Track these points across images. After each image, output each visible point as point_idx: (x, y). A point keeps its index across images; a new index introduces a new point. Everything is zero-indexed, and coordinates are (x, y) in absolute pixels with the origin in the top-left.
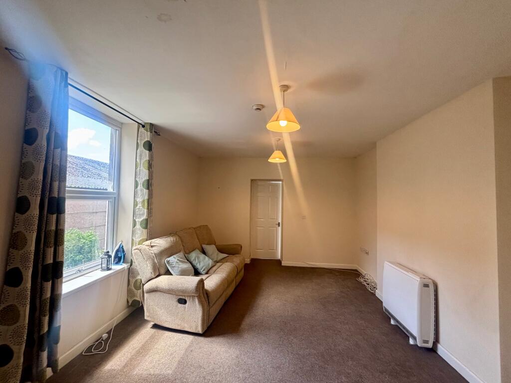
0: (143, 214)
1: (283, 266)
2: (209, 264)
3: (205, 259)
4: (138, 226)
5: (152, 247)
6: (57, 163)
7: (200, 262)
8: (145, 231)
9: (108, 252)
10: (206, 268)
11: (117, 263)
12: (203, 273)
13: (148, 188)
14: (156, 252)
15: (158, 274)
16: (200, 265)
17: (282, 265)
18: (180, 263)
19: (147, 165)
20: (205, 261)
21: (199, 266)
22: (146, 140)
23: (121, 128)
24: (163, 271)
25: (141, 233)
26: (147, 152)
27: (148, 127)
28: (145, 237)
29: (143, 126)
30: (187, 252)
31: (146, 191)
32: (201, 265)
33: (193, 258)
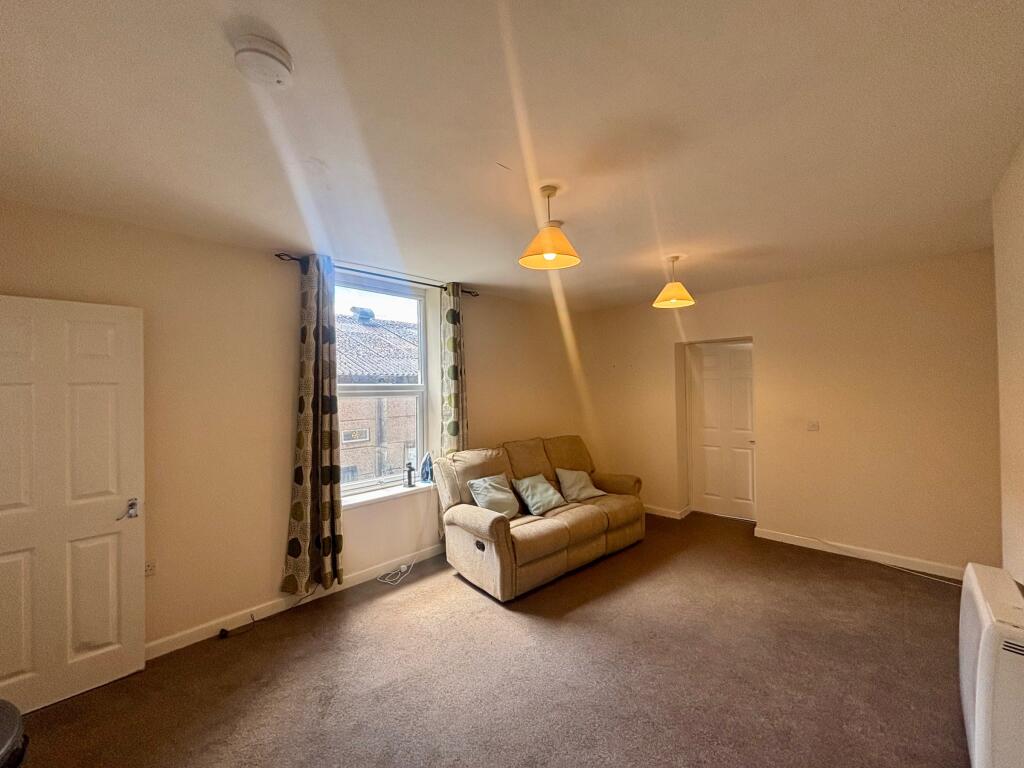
0: (450, 415)
1: (756, 537)
2: (550, 502)
3: (547, 490)
4: (446, 432)
5: (454, 461)
6: (326, 359)
7: (533, 496)
8: (454, 439)
9: (410, 464)
10: (544, 505)
11: (425, 479)
12: (534, 513)
13: (456, 378)
14: (459, 468)
15: (458, 501)
16: (532, 499)
17: (756, 534)
18: (493, 491)
19: (451, 344)
20: (545, 495)
21: (530, 502)
22: (449, 308)
23: (425, 297)
24: (465, 497)
25: (450, 441)
26: (451, 325)
27: (450, 289)
28: (455, 448)
29: (446, 289)
30: (519, 475)
31: (452, 382)
32: (534, 501)
33: (525, 486)
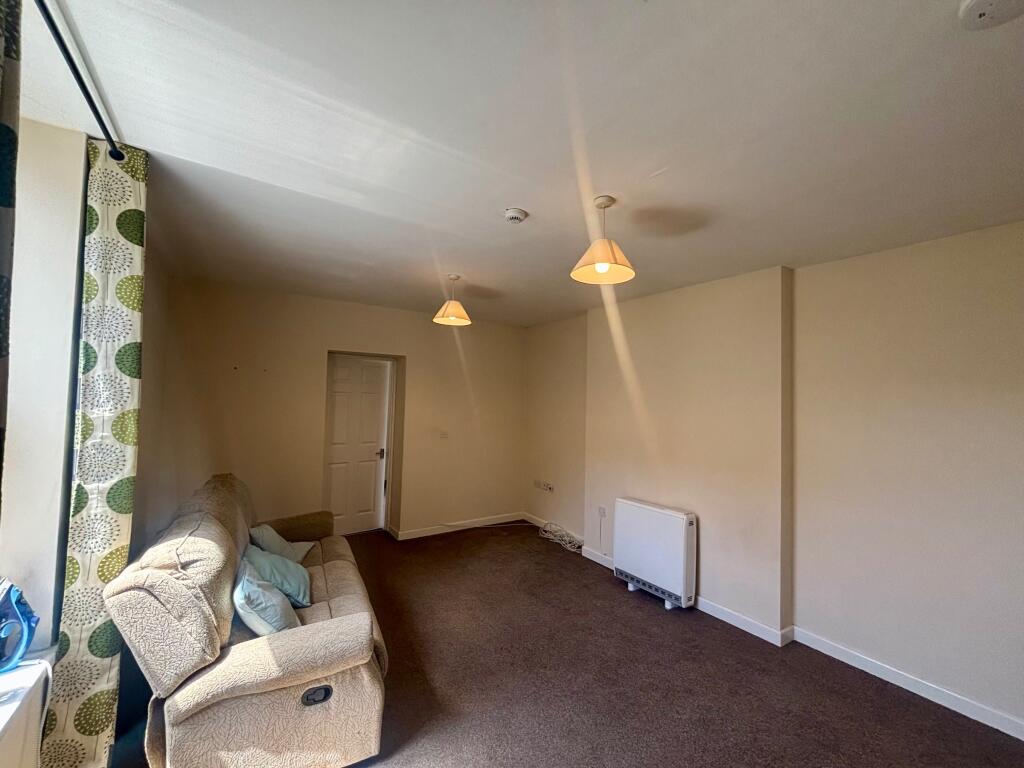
0: (119, 464)
1: (400, 542)
4: (97, 507)
5: (185, 566)
7: (285, 578)
8: (126, 520)
10: (304, 588)
12: (304, 603)
13: (141, 374)
14: (202, 579)
17: (400, 539)
21: (289, 589)
22: (132, 206)
26: (137, 250)
27: (138, 162)
28: (127, 540)
31: (130, 384)
32: (294, 584)
33: (268, 571)
